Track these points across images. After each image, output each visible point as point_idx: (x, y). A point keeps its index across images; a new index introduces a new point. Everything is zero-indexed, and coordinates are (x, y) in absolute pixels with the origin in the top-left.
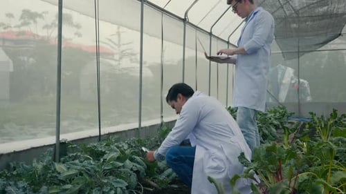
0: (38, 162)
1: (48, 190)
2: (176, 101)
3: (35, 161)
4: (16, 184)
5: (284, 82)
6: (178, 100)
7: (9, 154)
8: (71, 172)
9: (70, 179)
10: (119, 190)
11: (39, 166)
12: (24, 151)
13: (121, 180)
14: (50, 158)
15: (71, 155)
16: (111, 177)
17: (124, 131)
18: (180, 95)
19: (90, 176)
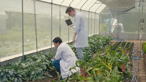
0: (17, 62)
1: (20, 71)
2: (56, 43)
3: (16, 62)
4: (11, 70)
5: (113, 25)
6: (57, 43)
7: (8, 60)
8: (27, 66)
9: (26, 68)
10: (40, 71)
11: (17, 64)
12: (13, 59)
13: (41, 68)
14: (21, 61)
15: (27, 59)
16: (38, 67)
17: (46, 50)
18: (58, 42)
19: (32, 67)
